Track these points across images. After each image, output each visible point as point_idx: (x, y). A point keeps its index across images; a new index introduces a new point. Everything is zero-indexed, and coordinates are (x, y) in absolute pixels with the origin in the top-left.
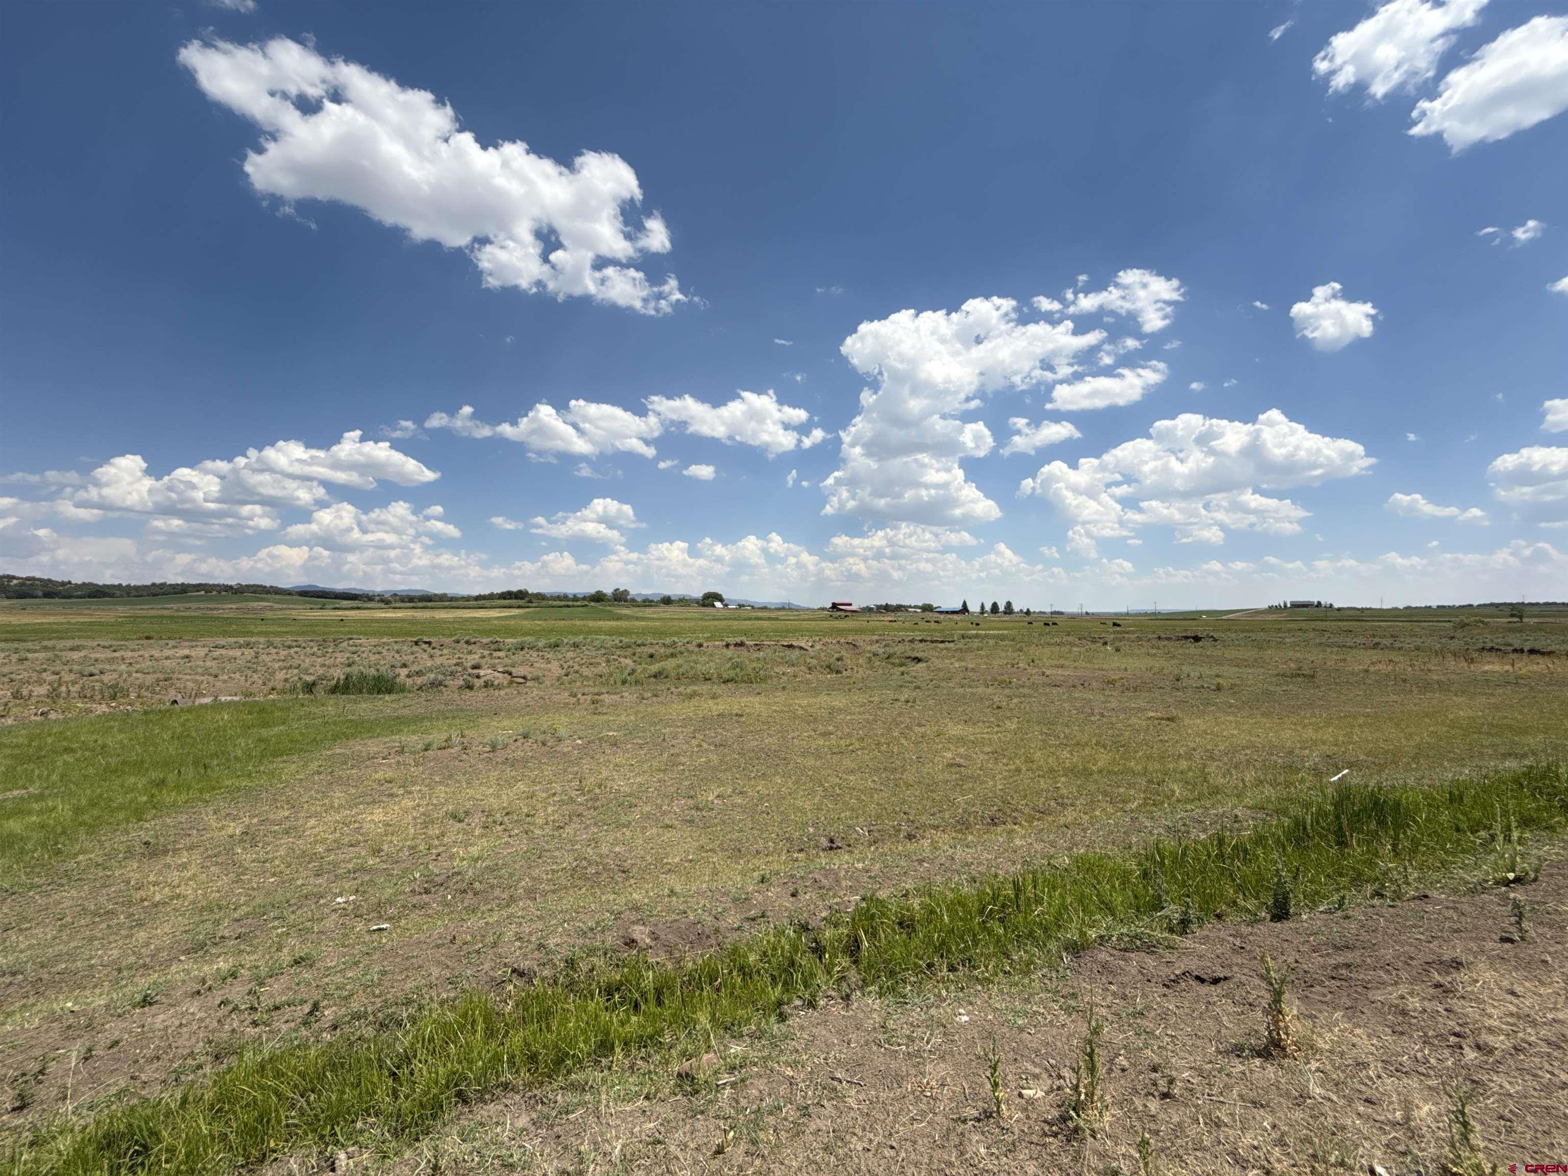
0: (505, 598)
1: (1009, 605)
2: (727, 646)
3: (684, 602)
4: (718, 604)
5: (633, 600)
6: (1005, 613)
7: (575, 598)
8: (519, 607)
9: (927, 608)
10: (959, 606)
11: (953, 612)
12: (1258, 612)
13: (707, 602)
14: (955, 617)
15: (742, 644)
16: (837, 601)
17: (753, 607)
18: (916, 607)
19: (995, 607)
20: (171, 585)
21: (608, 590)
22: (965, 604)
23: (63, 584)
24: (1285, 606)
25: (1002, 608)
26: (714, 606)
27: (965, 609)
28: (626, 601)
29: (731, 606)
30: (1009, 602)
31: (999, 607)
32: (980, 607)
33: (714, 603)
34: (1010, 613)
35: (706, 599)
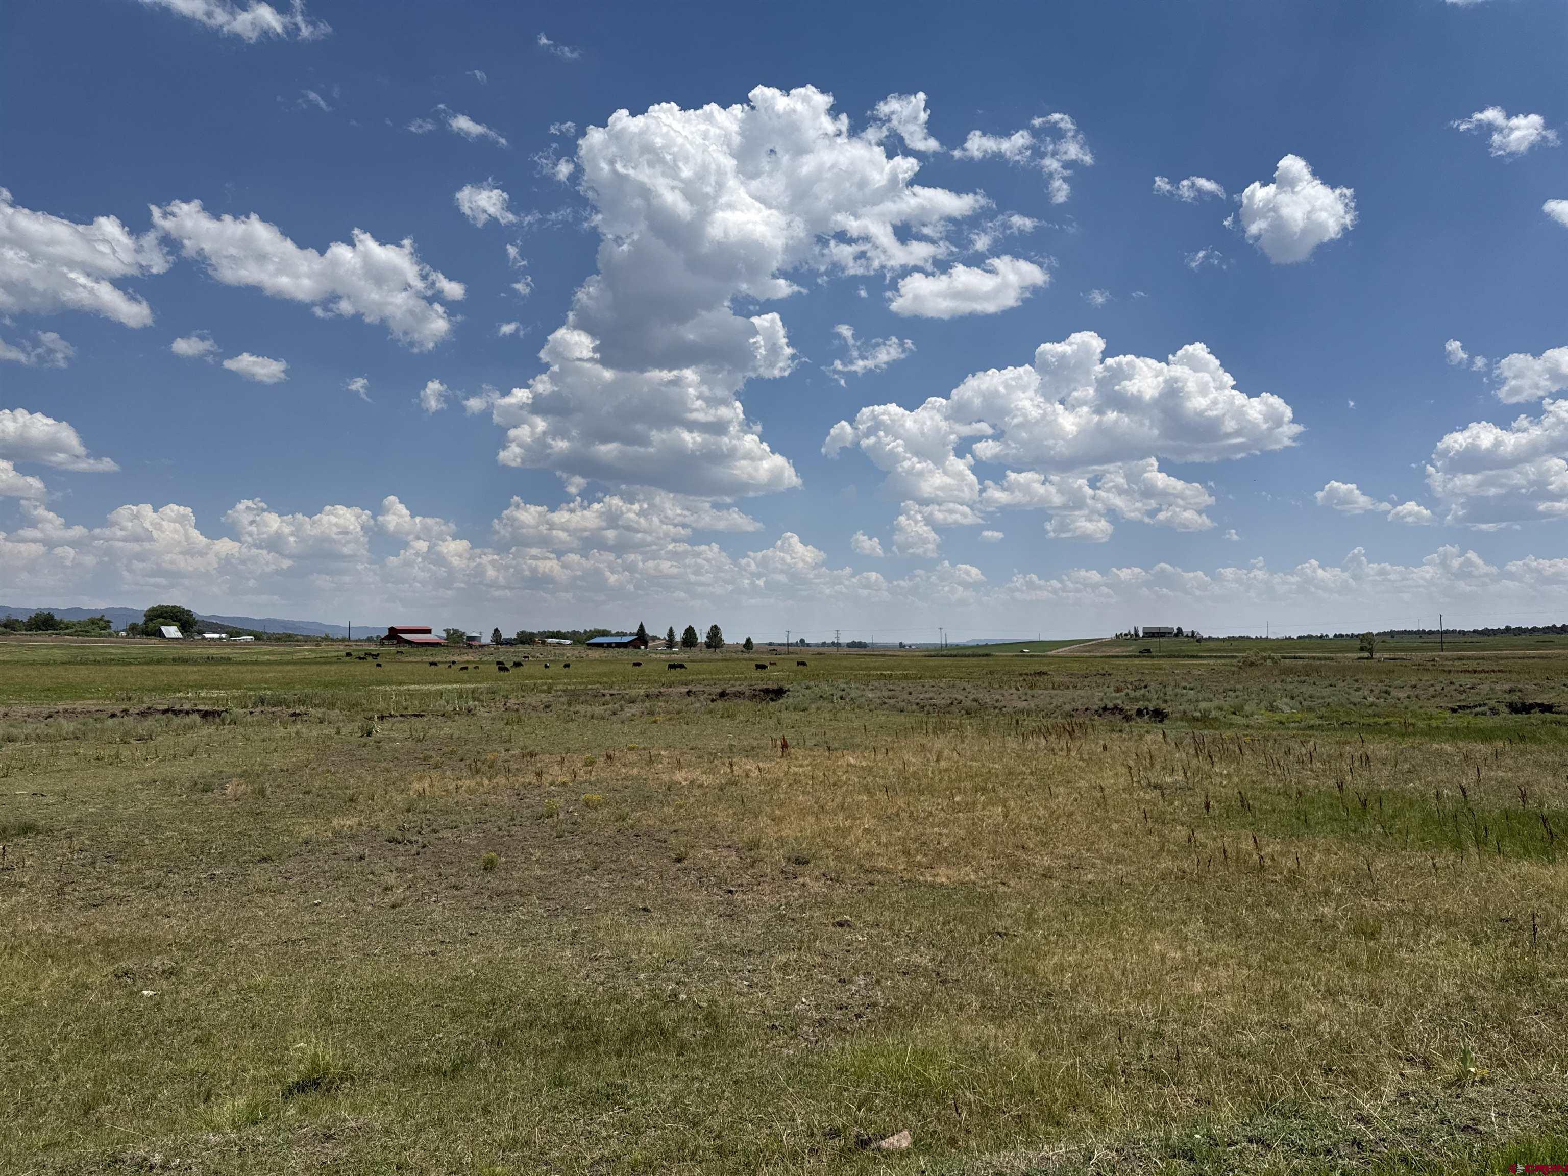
1: (715, 632)
4: (171, 631)
6: (708, 645)
10: (633, 633)
11: (621, 645)
12: (1100, 644)
13: (149, 625)
14: (619, 653)
16: (398, 625)
18: (561, 636)
19: (690, 636)
24: (1137, 635)
25: (702, 638)
26: (161, 634)
27: (641, 637)
29: (207, 636)
30: (716, 627)
31: (698, 636)
32: (667, 631)
33: (163, 629)
34: (716, 647)
35: (151, 620)
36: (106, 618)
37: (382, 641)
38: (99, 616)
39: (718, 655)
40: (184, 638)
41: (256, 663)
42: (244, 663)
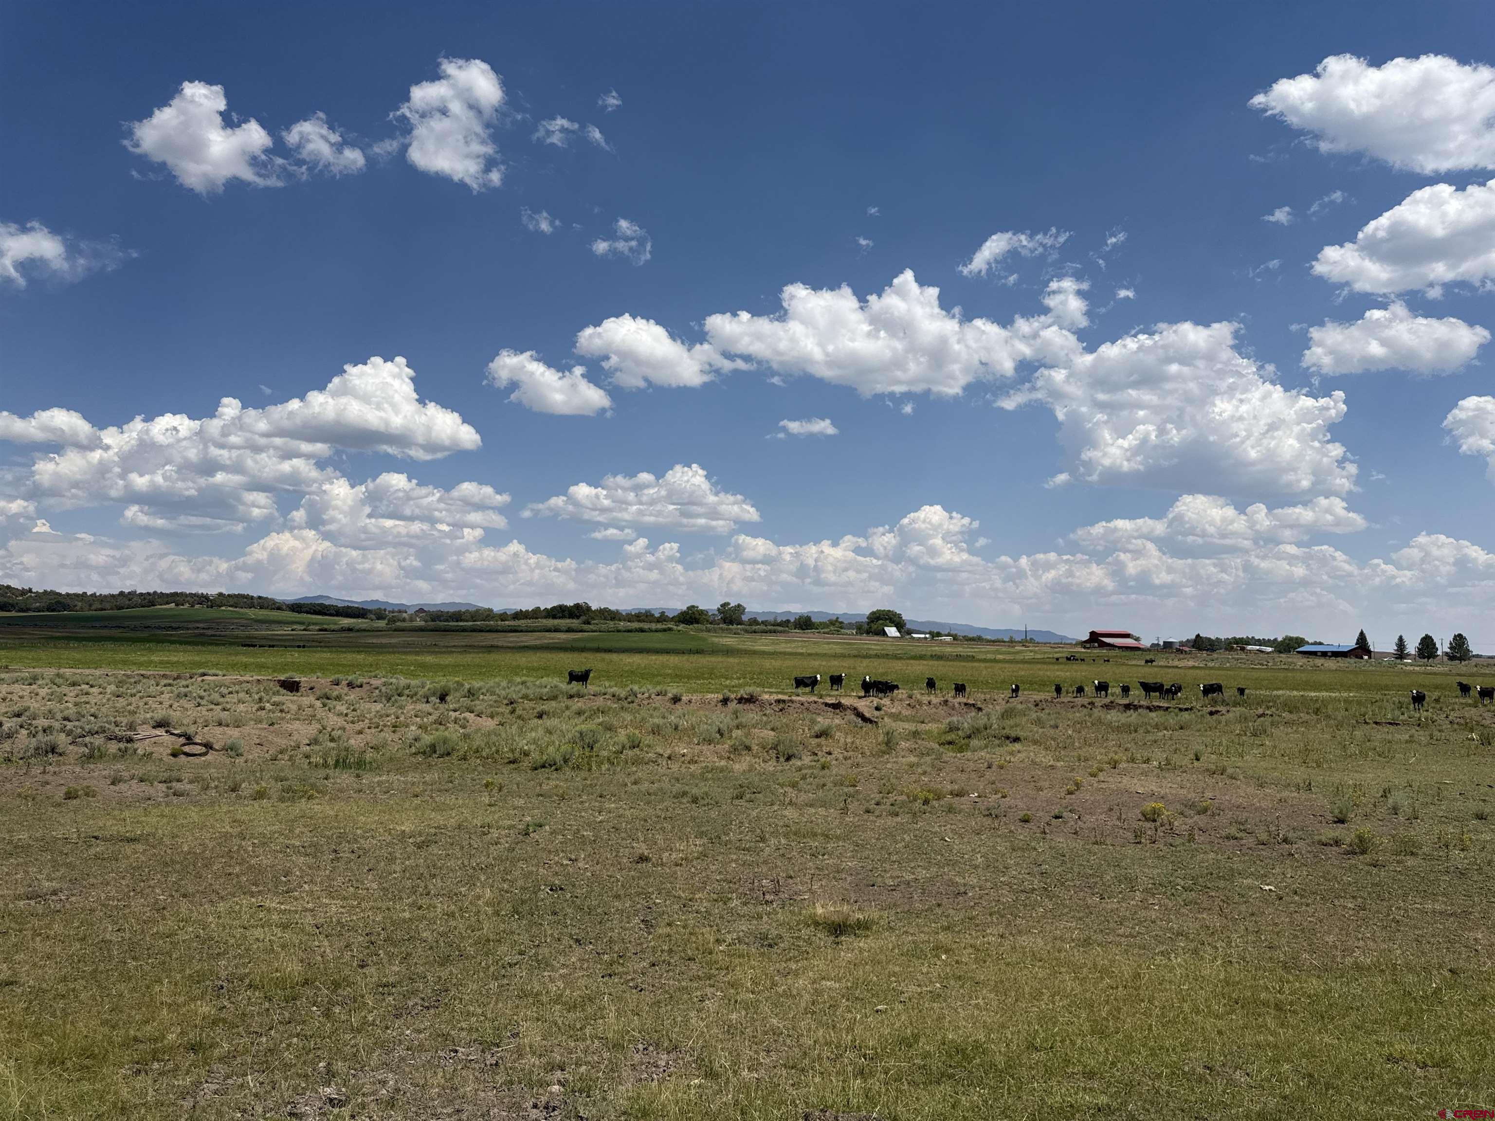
0: (554, 617)
1: (1459, 641)
2: (725, 701)
3: (835, 625)
4: (892, 631)
5: (754, 622)
6: (1452, 658)
7: (663, 618)
8: (569, 630)
9: (1290, 645)
10: (1350, 642)
11: (1336, 654)
13: (874, 626)
14: (1342, 663)
15: (751, 700)
16: (1099, 629)
17: (955, 638)
18: (1260, 642)
19: (1427, 646)
20: (141, 594)
21: (710, 605)
22: (1362, 639)
23: (23, 592)
25: (1443, 646)
26: (884, 634)
27: (1362, 647)
28: (740, 623)
29: (915, 635)
30: (1460, 636)
31: (1438, 645)
32: (1396, 640)
33: (886, 629)
34: (1461, 659)
35: (873, 622)
36: (840, 620)
37: (1083, 644)
38: (835, 618)
39: (1462, 667)
40: (902, 637)
41: (995, 661)
42: (985, 661)
